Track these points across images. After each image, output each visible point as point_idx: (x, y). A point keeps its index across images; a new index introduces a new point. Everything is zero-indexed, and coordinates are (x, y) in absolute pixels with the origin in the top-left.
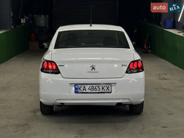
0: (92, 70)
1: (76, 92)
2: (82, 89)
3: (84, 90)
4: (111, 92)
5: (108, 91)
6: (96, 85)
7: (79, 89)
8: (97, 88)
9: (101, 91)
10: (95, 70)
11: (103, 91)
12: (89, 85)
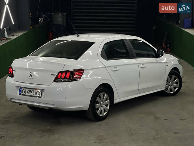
0: (30, 76)
1: (20, 94)
2: (23, 91)
3: (24, 92)
4: (40, 97)
5: (39, 96)
6: (32, 90)
7: (22, 91)
8: (32, 92)
9: (34, 95)
10: (32, 76)
11: (36, 95)
12: (28, 89)
